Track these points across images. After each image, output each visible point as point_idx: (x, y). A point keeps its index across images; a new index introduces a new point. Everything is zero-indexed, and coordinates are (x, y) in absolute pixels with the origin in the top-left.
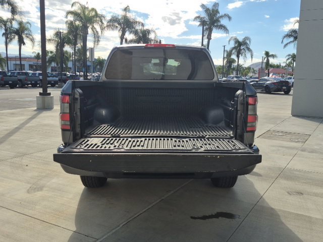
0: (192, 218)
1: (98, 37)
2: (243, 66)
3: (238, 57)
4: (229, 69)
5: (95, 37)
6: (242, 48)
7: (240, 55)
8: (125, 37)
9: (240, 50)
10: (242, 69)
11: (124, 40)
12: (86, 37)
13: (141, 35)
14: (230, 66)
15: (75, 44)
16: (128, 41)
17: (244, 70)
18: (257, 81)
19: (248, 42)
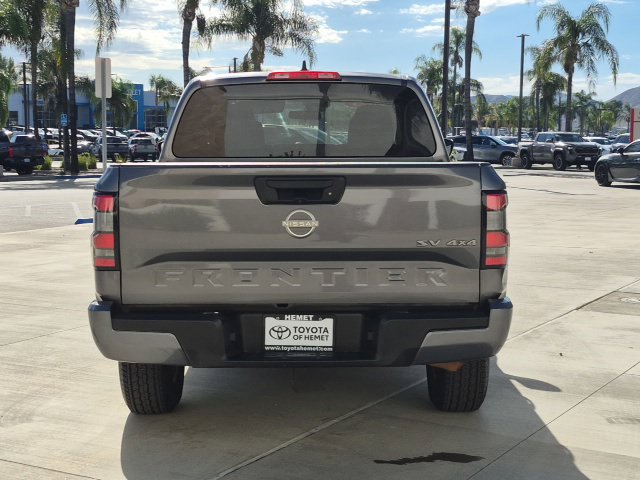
0: (377, 462)
1: (112, 14)
2: (593, 98)
3: (569, 69)
4: (544, 110)
5: (101, 15)
6: (581, 41)
7: (575, 65)
8: (197, 12)
9: (575, 47)
10: (590, 108)
11: (195, 23)
12: (73, 14)
13: (251, 6)
14: (548, 99)
15: (35, 36)
16: (208, 24)
17: (597, 112)
18: (621, 150)
19: (601, 22)
